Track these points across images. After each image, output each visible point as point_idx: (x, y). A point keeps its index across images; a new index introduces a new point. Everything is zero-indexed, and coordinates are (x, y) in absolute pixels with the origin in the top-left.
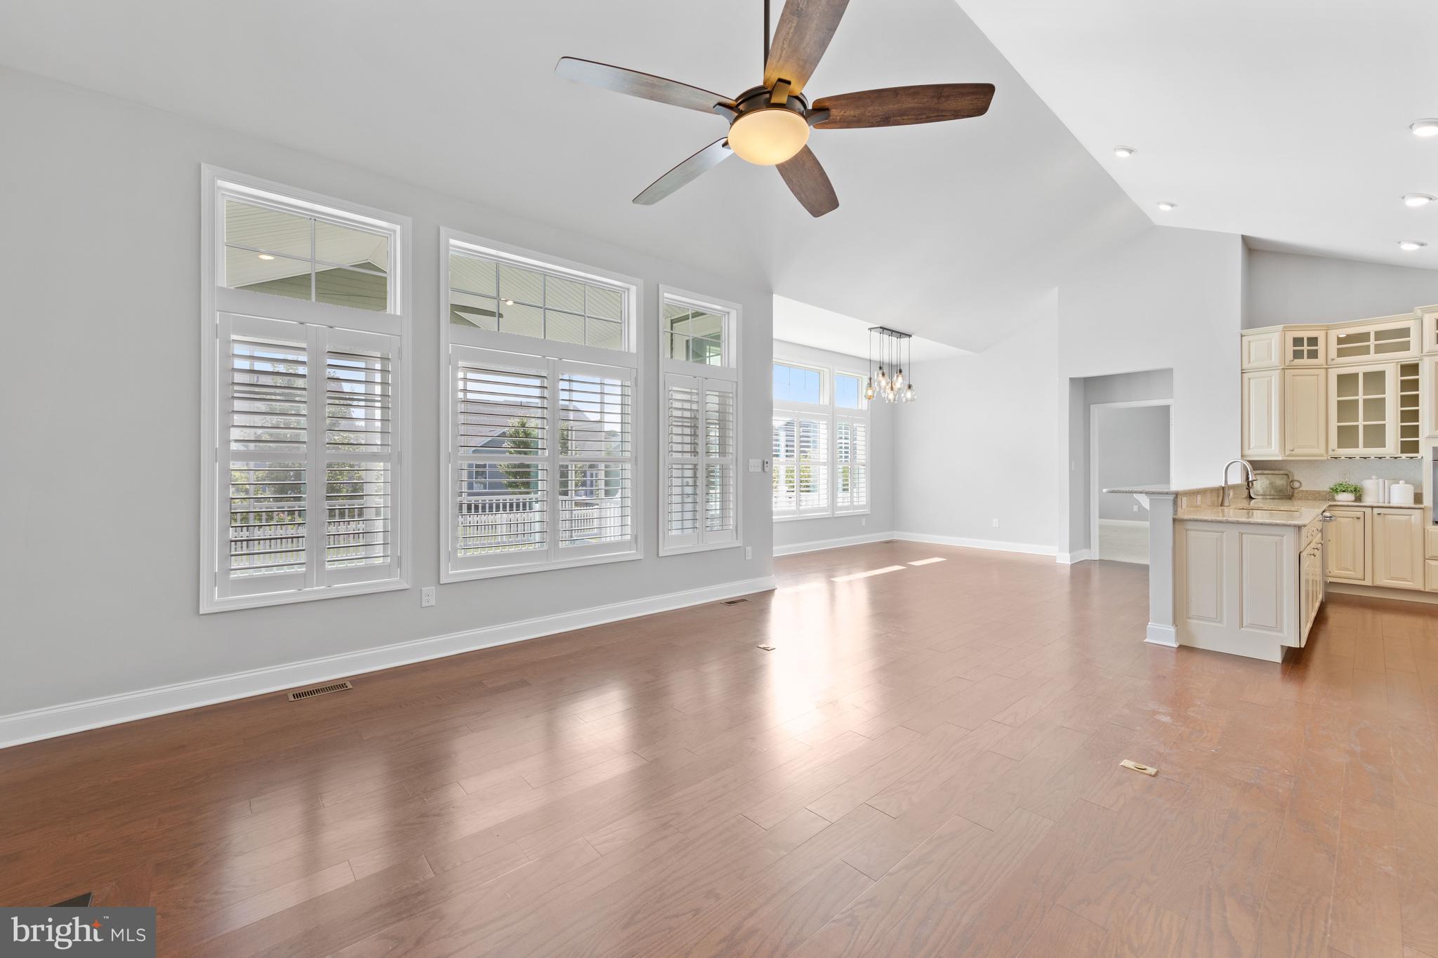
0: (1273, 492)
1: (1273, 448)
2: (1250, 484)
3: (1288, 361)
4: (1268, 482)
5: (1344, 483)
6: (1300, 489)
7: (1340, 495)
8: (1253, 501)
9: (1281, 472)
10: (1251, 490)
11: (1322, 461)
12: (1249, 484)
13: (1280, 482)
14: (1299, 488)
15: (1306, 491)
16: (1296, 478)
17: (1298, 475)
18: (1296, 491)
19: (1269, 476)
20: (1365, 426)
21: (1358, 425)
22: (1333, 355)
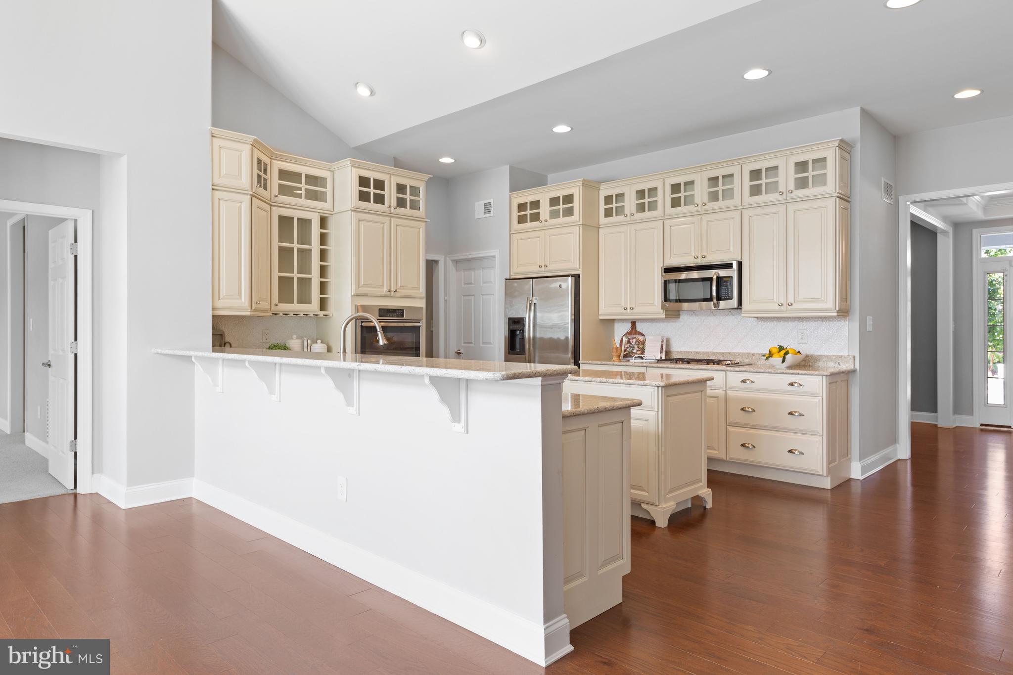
3: (254, 186)
11: (267, 317)
20: (298, 278)
21: (293, 277)
22: (276, 190)
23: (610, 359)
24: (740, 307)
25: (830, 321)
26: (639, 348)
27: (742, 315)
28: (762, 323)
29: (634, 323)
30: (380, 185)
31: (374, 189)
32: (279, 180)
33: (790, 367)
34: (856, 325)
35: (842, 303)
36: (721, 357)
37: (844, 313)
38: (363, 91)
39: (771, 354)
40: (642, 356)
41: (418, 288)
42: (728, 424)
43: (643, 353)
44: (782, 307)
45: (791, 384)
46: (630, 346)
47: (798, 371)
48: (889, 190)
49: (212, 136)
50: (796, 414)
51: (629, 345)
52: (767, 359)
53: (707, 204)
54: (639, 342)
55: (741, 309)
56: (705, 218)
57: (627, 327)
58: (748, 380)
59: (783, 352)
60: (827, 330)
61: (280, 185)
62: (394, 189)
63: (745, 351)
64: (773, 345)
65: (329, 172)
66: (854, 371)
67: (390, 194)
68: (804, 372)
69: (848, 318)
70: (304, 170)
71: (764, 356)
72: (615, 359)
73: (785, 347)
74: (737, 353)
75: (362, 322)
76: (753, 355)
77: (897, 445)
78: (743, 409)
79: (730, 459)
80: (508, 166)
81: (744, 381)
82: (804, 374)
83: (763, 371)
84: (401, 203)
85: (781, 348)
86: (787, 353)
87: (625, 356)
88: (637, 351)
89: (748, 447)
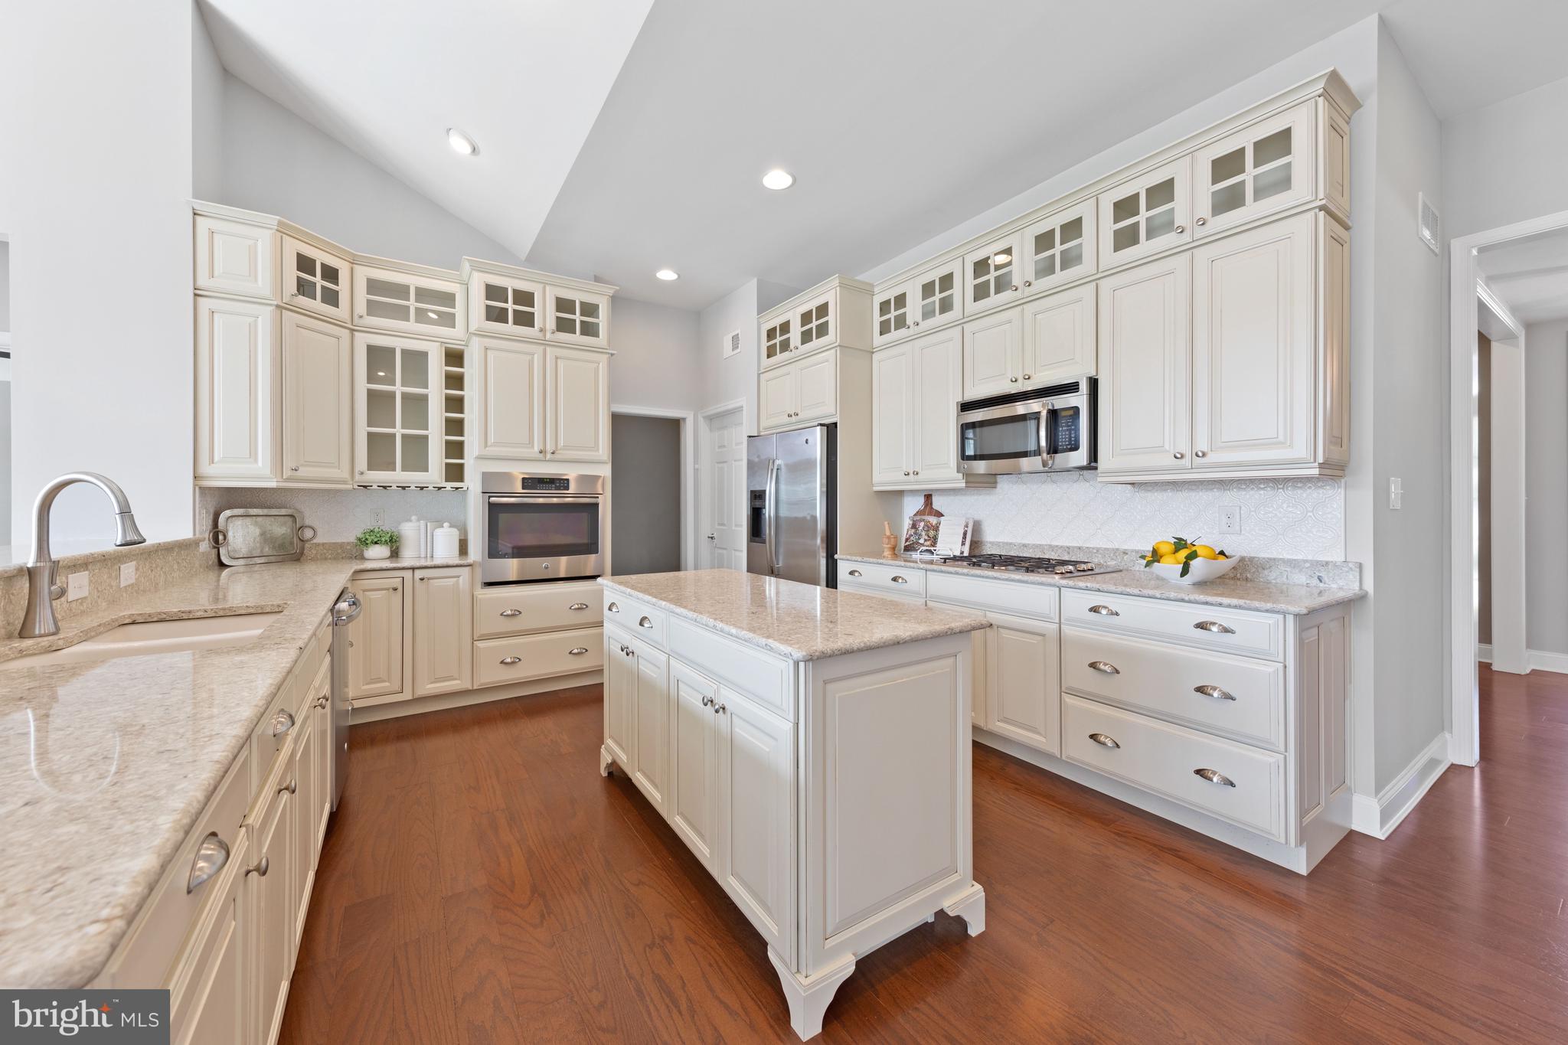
0: (267, 550)
1: (260, 464)
2: (221, 537)
3: (289, 294)
4: (258, 531)
5: (376, 530)
6: (315, 541)
7: (370, 549)
8: (226, 572)
9: (283, 512)
10: (222, 551)
11: (347, 491)
12: (217, 536)
13: (280, 529)
14: (311, 539)
15: (323, 544)
16: (307, 522)
17: (313, 516)
18: (307, 545)
19: (259, 519)
20: (404, 436)
21: (395, 434)
22: (361, 307)
23: (879, 554)
24: (1093, 464)
25: (1295, 487)
26: (929, 536)
27: (1099, 479)
28: (1143, 494)
29: (928, 497)
30: (524, 298)
31: (514, 304)
32: (368, 294)
33: (1202, 585)
34: (1365, 497)
35: (1332, 447)
36: (1066, 554)
37: (1334, 470)
38: (459, 145)
39: (1156, 556)
40: (932, 548)
41: (596, 448)
42: (1063, 689)
43: (934, 544)
44: (1182, 462)
45: (1201, 626)
46: (915, 533)
47: (1219, 599)
48: (1433, 220)
49: (195, 214)
50: (1216, 694)
51: (913, 530)
52: (1148, 564)
53: (1034, 282)
54: (929, 527)
55: (1096, 468)
56: (1029, 309)
57: (919, 503)
58: (1105, 607)
59: (1183, 554)
60: (1289, 506)
61: (369, 301)
62: (551, 306)
63: (1110, 546)
64: (1162, 536)
65: (458, 285)
66: (1362, 598)
67: (545, 313)
68: (1234, 601)
69: (1343, 481)
70: (414, 281)
71: (1143, 557)
72: (887, 553)
73: (1189, 542)
74: (1093, 548)
75: (490, 497)
76: (1125, 553)
77: (1447, 735)
78: (1093, 665)
79: (1067, 757)
80: (755, 280)
81: (1095, 610)
82: (1235, 607)
83: (1136, 591)
84: (564, 326)
85: (1180, 544)
86: (1193, 556)
87: (907, 549)
88: (925, 540)
89: (1104, 744)
